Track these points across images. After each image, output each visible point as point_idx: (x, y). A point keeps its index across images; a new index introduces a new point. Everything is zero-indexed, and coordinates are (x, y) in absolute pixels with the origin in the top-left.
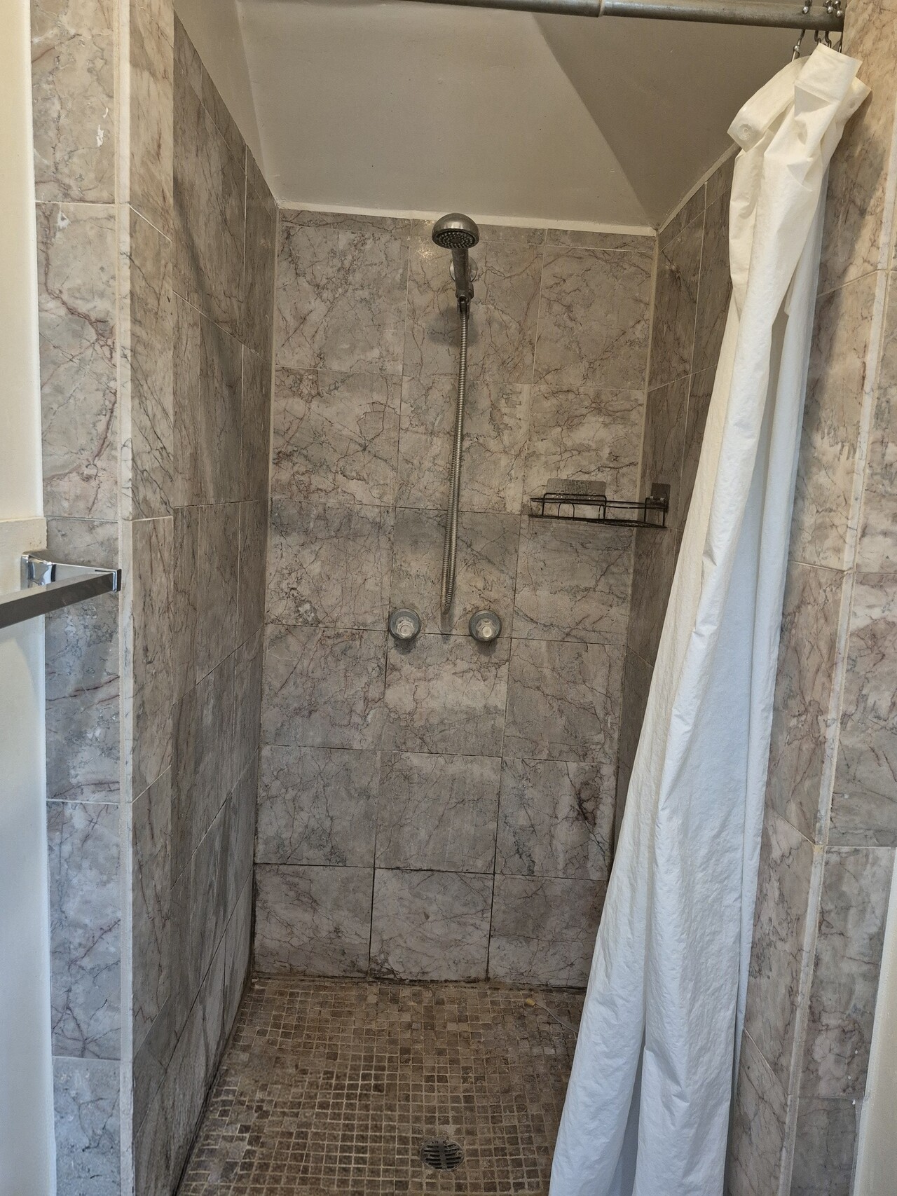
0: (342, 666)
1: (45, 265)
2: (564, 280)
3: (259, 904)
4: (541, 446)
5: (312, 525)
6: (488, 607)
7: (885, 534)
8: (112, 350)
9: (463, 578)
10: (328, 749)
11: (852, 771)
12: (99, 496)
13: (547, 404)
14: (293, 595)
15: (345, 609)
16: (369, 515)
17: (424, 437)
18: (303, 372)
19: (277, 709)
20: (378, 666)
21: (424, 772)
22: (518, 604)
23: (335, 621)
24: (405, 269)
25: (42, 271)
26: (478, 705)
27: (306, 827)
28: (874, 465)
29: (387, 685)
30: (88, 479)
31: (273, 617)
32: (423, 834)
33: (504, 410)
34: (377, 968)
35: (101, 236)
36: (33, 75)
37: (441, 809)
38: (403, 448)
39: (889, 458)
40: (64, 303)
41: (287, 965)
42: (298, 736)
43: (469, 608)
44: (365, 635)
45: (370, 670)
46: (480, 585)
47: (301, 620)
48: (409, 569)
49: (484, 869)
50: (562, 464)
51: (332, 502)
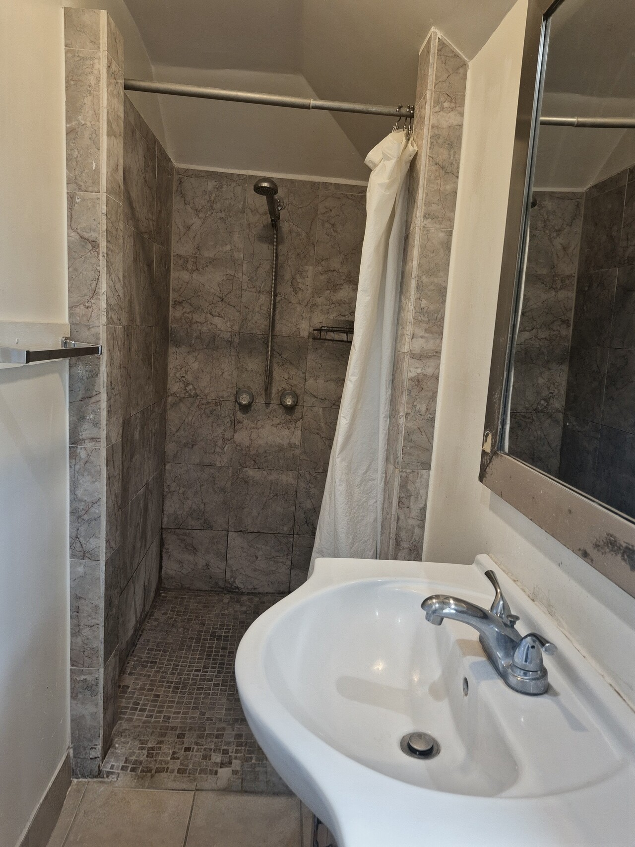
0: (210, 420)
1: (70, 217)
2: (331, 210)
3: (164, 550)
4: (319, 301)
5: (193, 342)
6: (290, 389)
7: (422, 337)
8: (98, 253)
9: (277, 372)
10: (202, 465)
11: (410, 437)
12: (93, 315)
13: (322, 277)
14: (183, 380)
15: (212, 389)
16: (225, 337)
17: (255, 294)
18: (188, 257)
19: (174, 443)
20: (230, 420)
21: (255, 479)
22: (307, 387)
23: (206, 395)
24: (244, 202)
25: (69, 220)
26: (285, 443)
27: (191, 508)
28: (417, 308)
29: (235, 431)
30: (88, 307)
31: (172, 392)
32: (255, 513)
33: (299, 280)
34: (229, 586)
35: (94, 206)
36: (66, 139)
37: (265, 500)
38: (244, 300)
39: (423, 306)
40: (78, 234)
41: (179, 584)
42: (186, 459)
43: (280, 389)
44: (223, 404)
45: (226, 423)
46: (286, 376)
47: (187, 394)
48: (247, 367)
49: (288, 532)
50: (330, 310)
51: (204, 329)
